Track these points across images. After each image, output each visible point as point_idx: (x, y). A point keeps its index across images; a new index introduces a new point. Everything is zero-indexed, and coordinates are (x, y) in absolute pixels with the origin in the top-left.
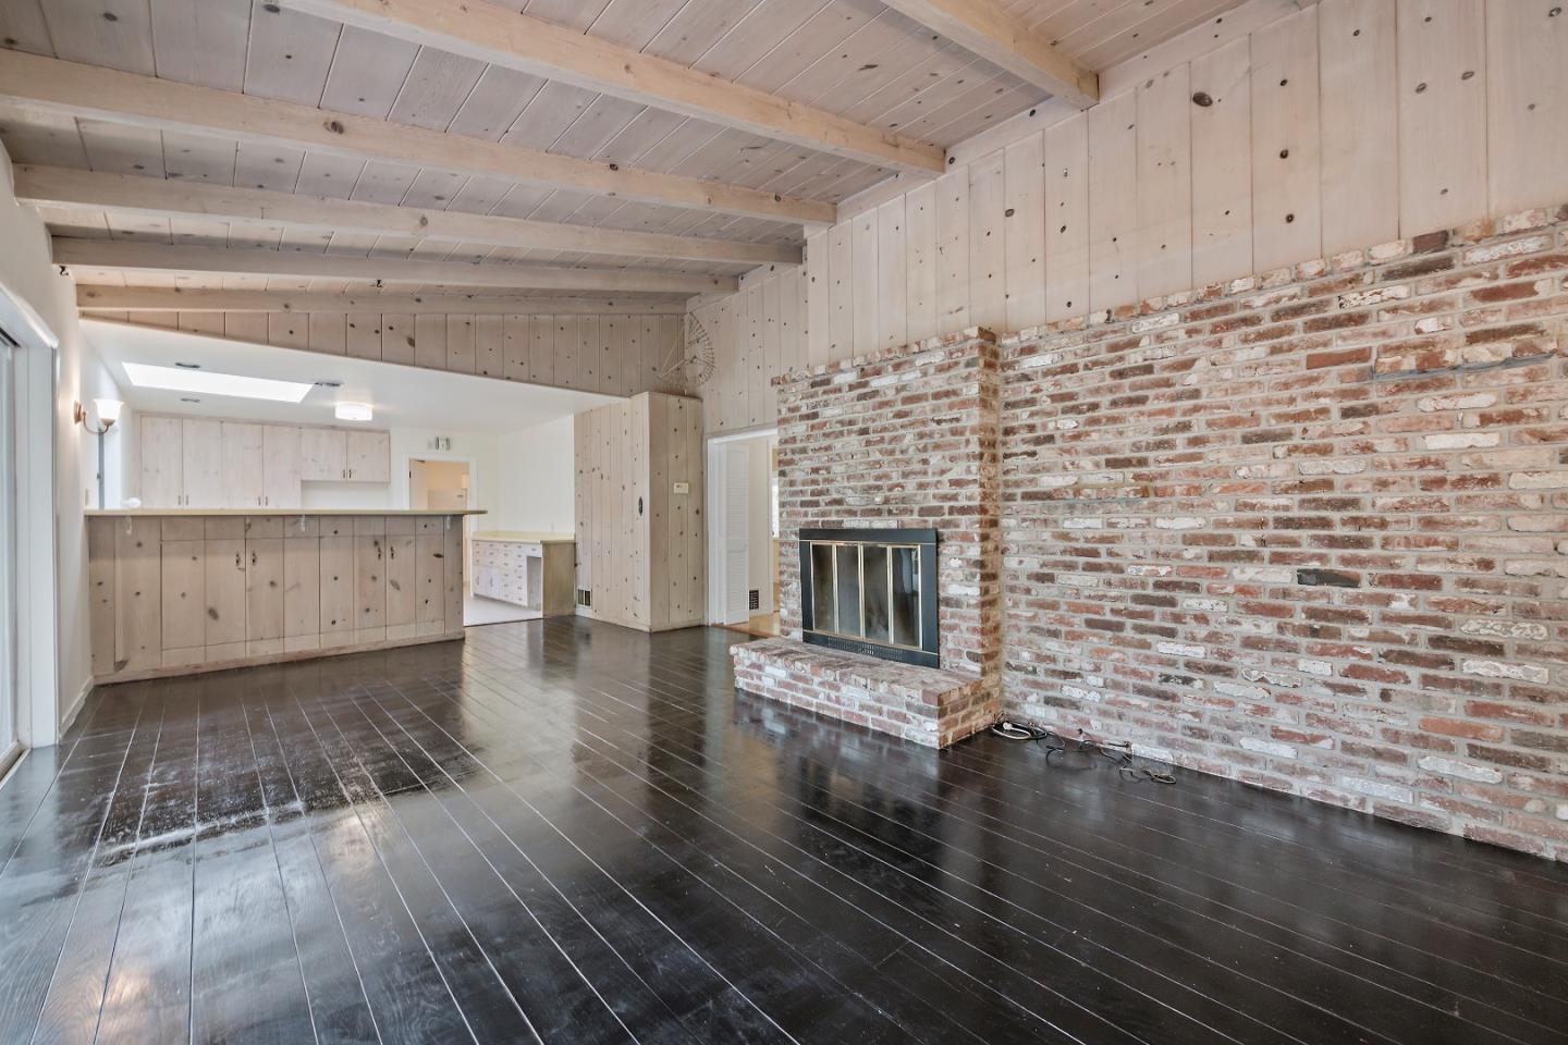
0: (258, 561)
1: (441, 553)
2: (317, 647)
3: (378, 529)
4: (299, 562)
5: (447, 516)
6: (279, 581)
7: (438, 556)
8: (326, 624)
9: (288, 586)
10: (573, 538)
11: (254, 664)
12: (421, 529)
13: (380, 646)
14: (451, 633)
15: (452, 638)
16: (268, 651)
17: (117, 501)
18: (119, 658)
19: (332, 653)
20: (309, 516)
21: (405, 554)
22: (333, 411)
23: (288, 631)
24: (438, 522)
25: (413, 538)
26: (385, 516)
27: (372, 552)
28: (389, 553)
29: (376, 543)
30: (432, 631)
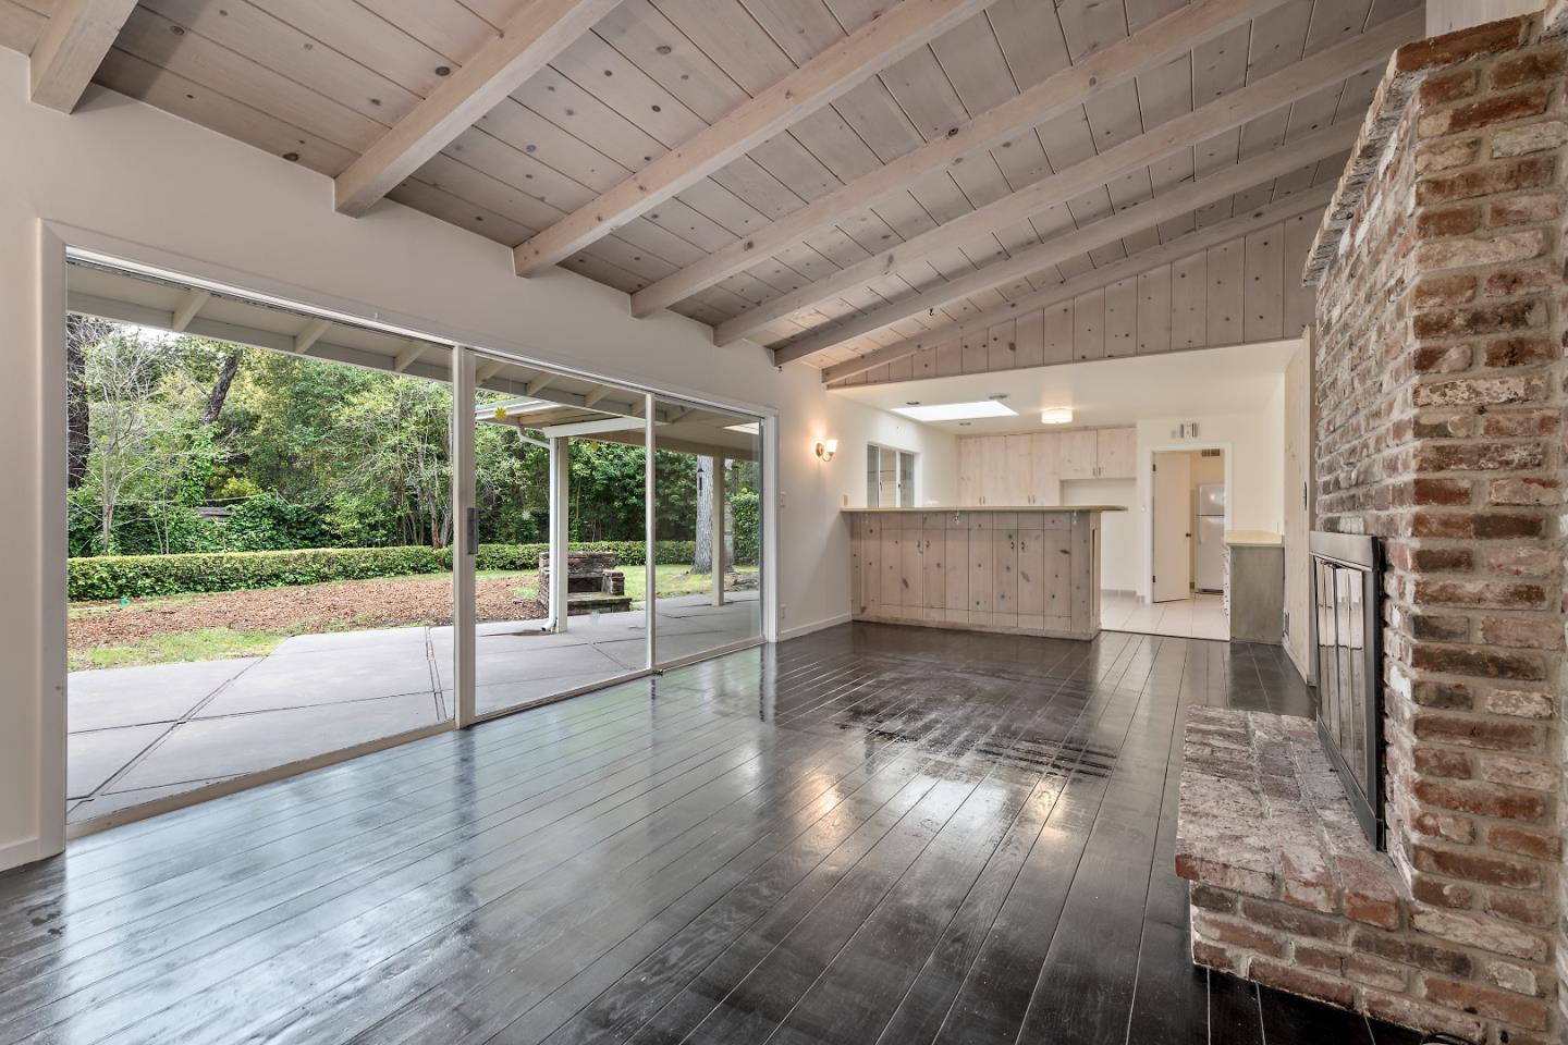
0: (931, 547)
1: (1068, 549)
2: (966, 621)
3: (1012, 523)
4: (955, 549)
5: (1073, 511)
6: (942, 565)
7: (1065, 552)
8: (972, 604)
9: (948, 567)
10: (1280, 542)
11: (928, 625)
12: (1049, 525)
13: (1012, 632)
14: (1078, 632)
15: (1076, 637)
16: (934, 618)
17: (860, 503)
18: (863, 605)
19: (977, 629)
20: (961, 512)
21: (1034, 547)
22: (1039, 416)
23: (949, 605)
24: (1065, 519)
25: (1041, 533)
26: (1018, 512)
27: (1006, 545)
28: (1020, 546)
29: (1010, 537)
30: (1057, 627)
